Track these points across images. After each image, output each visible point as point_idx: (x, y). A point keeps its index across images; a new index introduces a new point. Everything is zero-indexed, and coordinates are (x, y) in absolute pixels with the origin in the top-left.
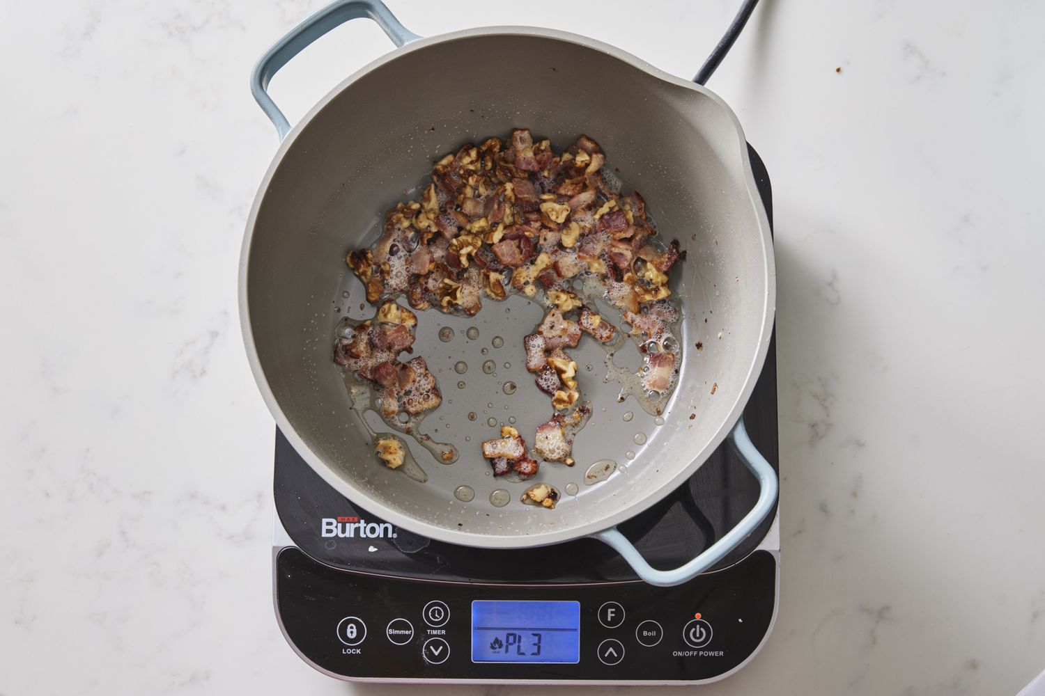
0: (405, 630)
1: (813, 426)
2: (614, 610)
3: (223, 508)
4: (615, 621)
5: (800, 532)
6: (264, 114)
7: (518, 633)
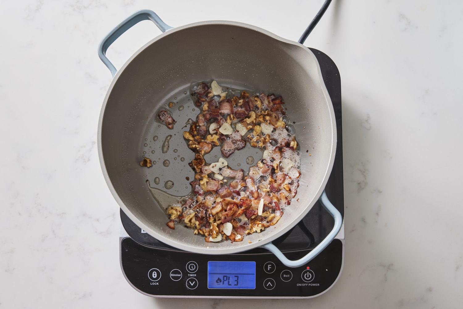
0: (178, 274)
1: (359, 184)
2: (271, 265)
3: (98, 220)
4: (271, 270)
5: (353, 231)
6: (105, 65)
7: (228, 275)
